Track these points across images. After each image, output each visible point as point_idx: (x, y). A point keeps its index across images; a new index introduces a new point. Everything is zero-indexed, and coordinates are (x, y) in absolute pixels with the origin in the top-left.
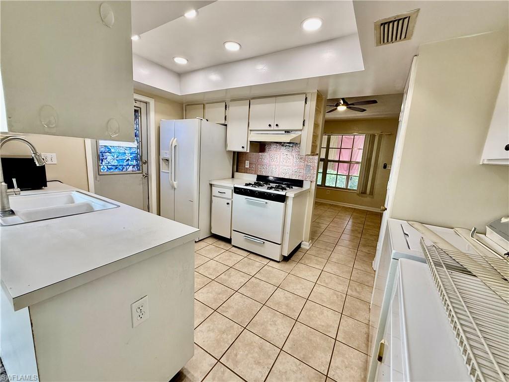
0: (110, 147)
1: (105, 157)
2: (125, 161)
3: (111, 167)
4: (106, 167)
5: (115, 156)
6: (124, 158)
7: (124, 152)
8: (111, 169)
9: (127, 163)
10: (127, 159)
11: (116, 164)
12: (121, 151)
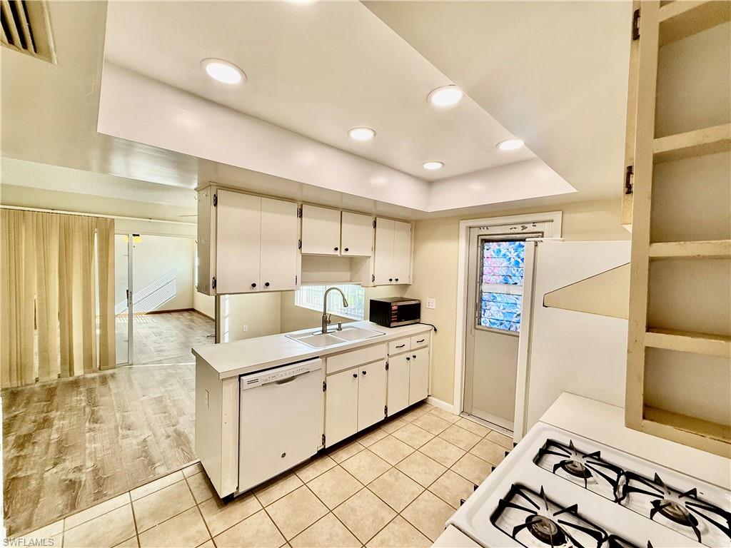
0: (495, 295)
1: (488, 308)
2: (515, 315)
3: (494, 321)
4: (488, 320)
5: (502, 308)
6: (514, 311)
7: (514, 302)
8: (495, 324)
9: (517, 319)
10: (518, 313)
11: (501, 318)
12: (511, 301)
